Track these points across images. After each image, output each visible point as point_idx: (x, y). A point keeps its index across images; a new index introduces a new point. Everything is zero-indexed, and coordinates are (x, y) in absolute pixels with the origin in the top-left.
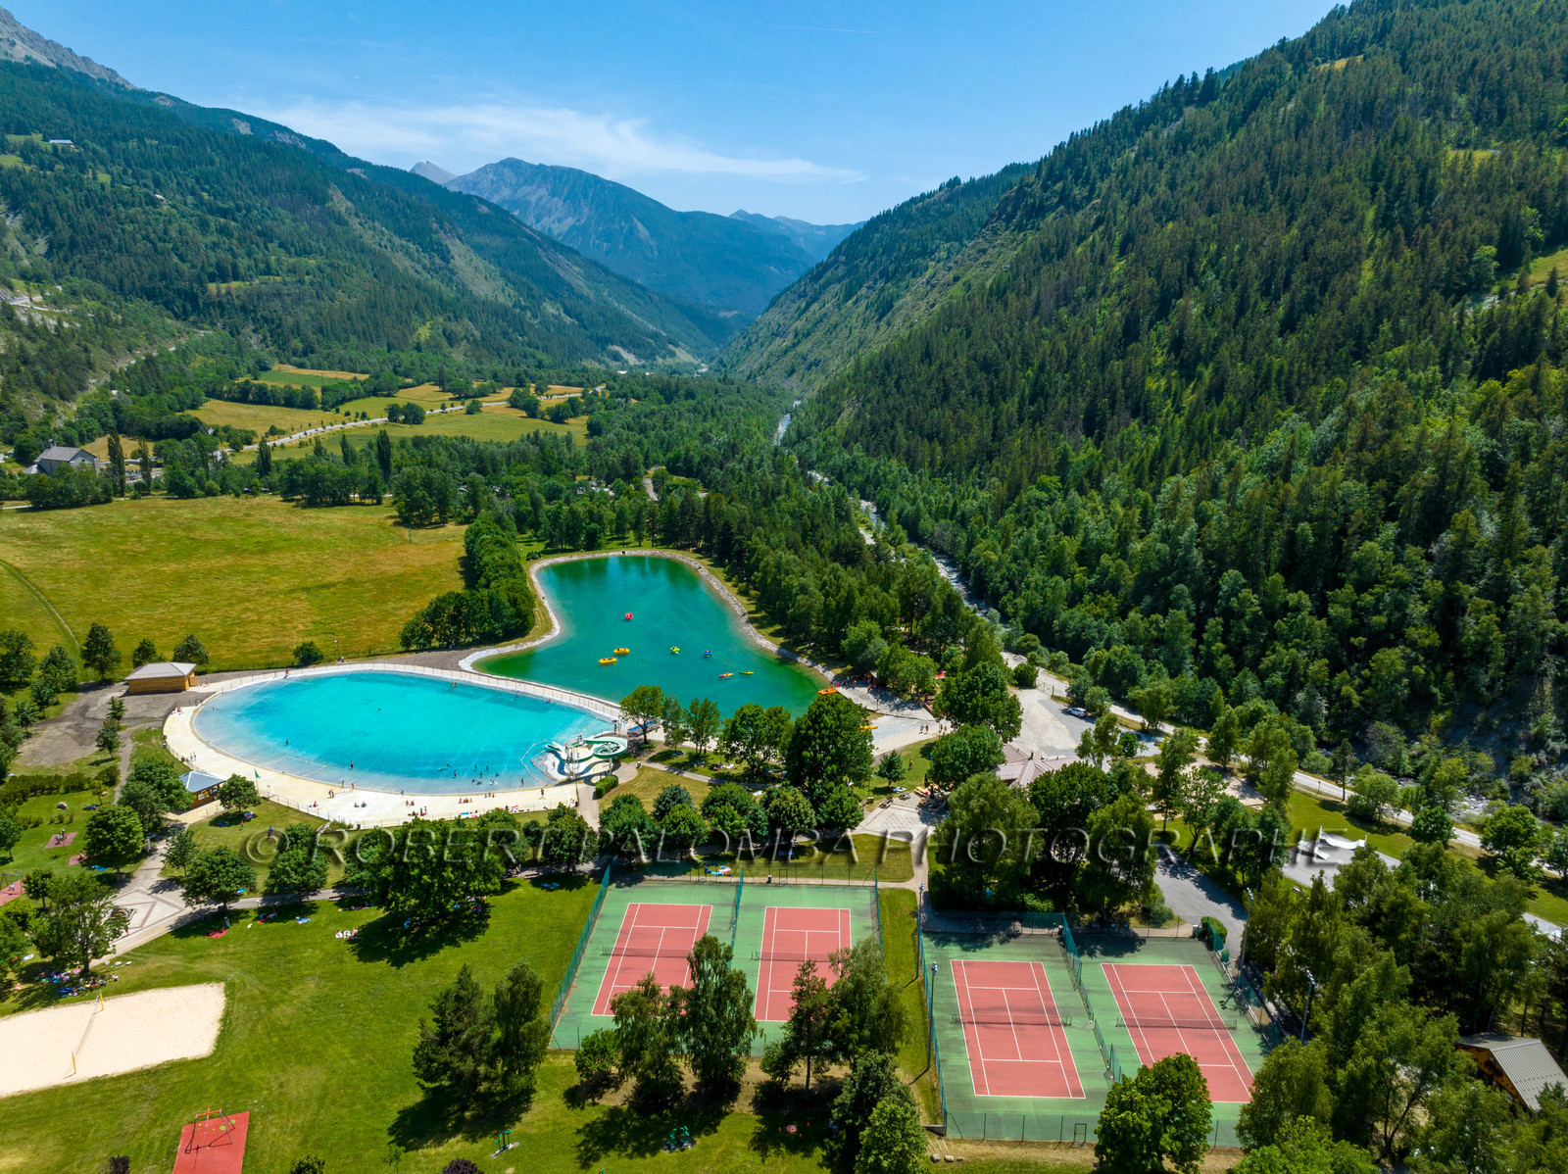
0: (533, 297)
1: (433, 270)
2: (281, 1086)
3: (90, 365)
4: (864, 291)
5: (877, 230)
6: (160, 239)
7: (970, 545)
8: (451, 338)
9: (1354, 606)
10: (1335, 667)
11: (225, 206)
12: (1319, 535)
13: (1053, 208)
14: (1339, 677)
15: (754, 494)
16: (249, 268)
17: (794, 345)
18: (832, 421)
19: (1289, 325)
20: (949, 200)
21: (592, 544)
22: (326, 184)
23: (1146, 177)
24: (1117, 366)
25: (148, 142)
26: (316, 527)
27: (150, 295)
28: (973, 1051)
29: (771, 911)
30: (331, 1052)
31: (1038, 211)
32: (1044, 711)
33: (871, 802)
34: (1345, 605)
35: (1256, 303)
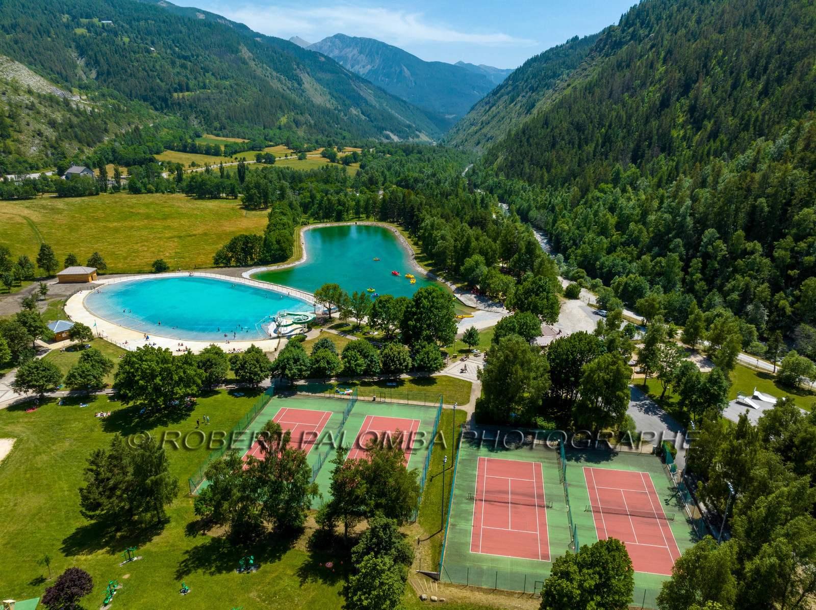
0: (345, 105)
1: (292, 89)
2: (15, 505)
3: (106, 130)
4: (520, 98)
5: (530, 66)
6: (151, 70)
7: (555, 222)
8: (297, 123)
9: (792, 250)
10: (775, 288)
11: (186, 54)
12: (772, 207)
13: (626, 43)
14: (777, 296)
15: (437, 195)
16: (195, 85)
17: (481, 129)
18: (492, 163)
19: (765, 93)
20: (571, 47)
21: (339, 218)
22: (239, 43)
23: (683, 18)
24: (654, 124)
25: (150, 21)
26: (198, 209)
27: (145, 99)
28: (477, 520)
29: (369, 418)
30: (57, 486)
31: (618, 45)
32: (581, 312)
33: (455, 357)
34: (786, 250)
35: (744, 82)
